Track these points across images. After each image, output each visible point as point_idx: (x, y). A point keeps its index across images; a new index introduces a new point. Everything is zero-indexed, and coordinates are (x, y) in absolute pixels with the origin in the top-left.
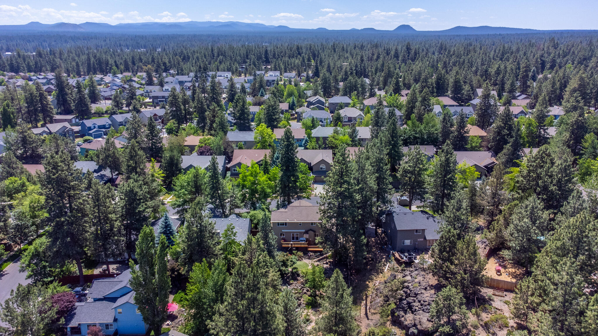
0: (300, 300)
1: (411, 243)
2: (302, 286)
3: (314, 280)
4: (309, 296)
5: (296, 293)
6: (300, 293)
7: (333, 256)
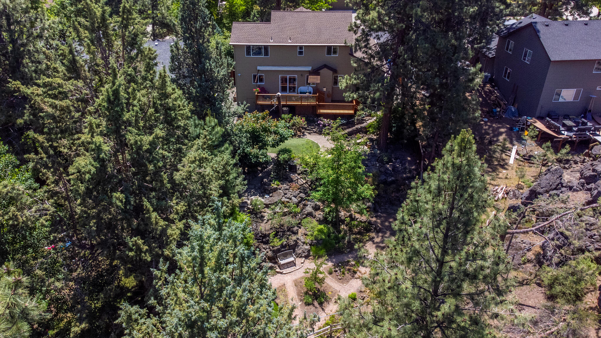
0: (296, 233)
1: (576, 97)
2: (302, 195)
3: (337, 182)
4: (320, 222)
5: (285, 214)
6: (295, 215)
7: (380, 126)
